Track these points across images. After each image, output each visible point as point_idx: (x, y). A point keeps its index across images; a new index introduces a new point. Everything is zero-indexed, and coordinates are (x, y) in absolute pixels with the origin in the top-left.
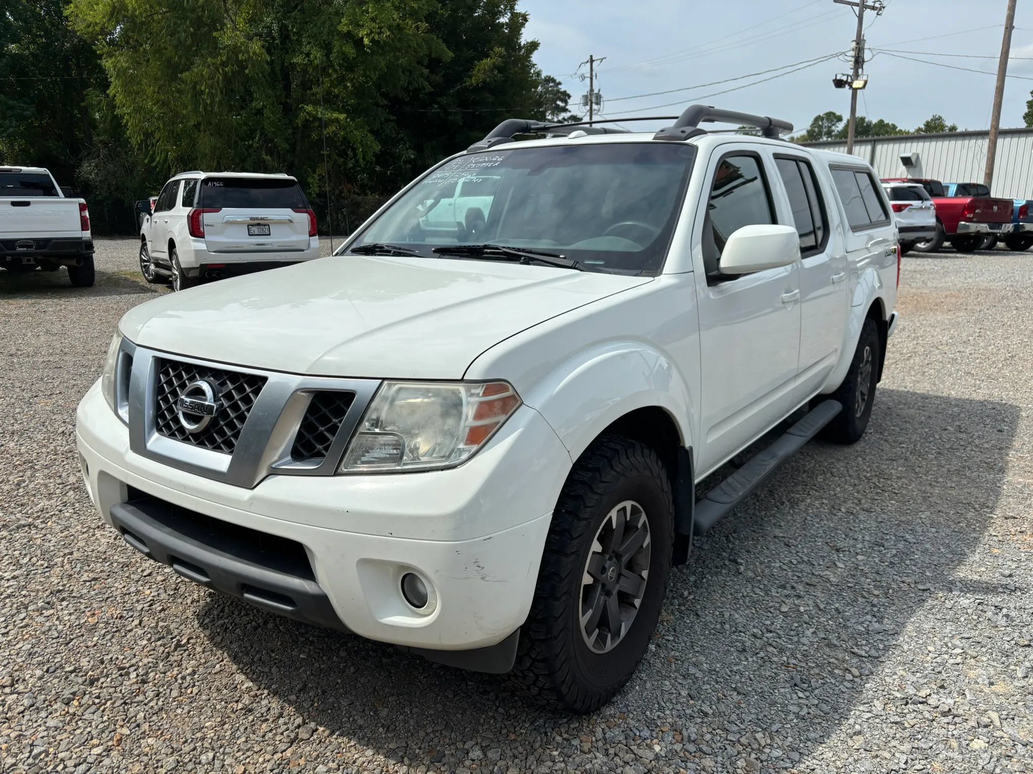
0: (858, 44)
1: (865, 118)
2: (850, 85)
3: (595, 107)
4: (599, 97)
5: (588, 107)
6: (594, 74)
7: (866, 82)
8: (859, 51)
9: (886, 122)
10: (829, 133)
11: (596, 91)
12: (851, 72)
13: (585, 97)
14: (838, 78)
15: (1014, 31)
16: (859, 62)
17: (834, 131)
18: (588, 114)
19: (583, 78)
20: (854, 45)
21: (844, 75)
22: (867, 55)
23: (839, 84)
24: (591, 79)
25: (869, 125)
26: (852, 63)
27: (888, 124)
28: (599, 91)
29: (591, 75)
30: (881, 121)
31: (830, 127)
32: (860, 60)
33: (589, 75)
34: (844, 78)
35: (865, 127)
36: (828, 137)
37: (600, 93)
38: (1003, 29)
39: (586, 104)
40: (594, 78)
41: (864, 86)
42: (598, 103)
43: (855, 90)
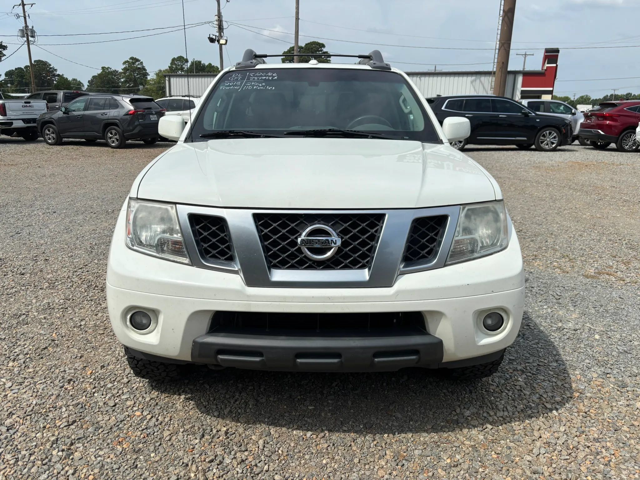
0: (219, 17)
1: (201, 62)
2: (218, 41)
3: (30, 39)
4: (33, 31)
5: (25, 39)
6: (27, 15)
7: (227, 41)
8: (220, 22)
9: (213, 65)
10: (182, 69)
11: (30, 27)
12: (217, 34)
13: (22, 31)
14: (211, 37)
15: (299, 20)
16: (221, 28)
17: (184, 68)
18: (26, 43)
19: (18, 17)
20: (216, 18)
21: (213, 35)
22: (225, 25)
23: (212, 40)
24: (25, 18)
25: (204, 65)
26: (217, 29)
27: (214, 66)
28: (33, 27)
29: (25, 15)
30: (210, 64)
31: (182, 66)
32: (222, 27)
33: (23, 15)
34: (214, 37)
35: (202, 67)
36: (181, 72)
37: (34, 29)
38: (295, 18)
39: (23, 36)
40: (27, 18)
41: (226, 44)
42: (33, 37)
43: (221, 45)
